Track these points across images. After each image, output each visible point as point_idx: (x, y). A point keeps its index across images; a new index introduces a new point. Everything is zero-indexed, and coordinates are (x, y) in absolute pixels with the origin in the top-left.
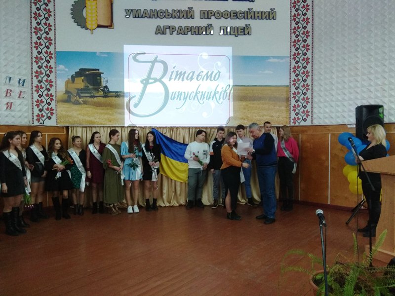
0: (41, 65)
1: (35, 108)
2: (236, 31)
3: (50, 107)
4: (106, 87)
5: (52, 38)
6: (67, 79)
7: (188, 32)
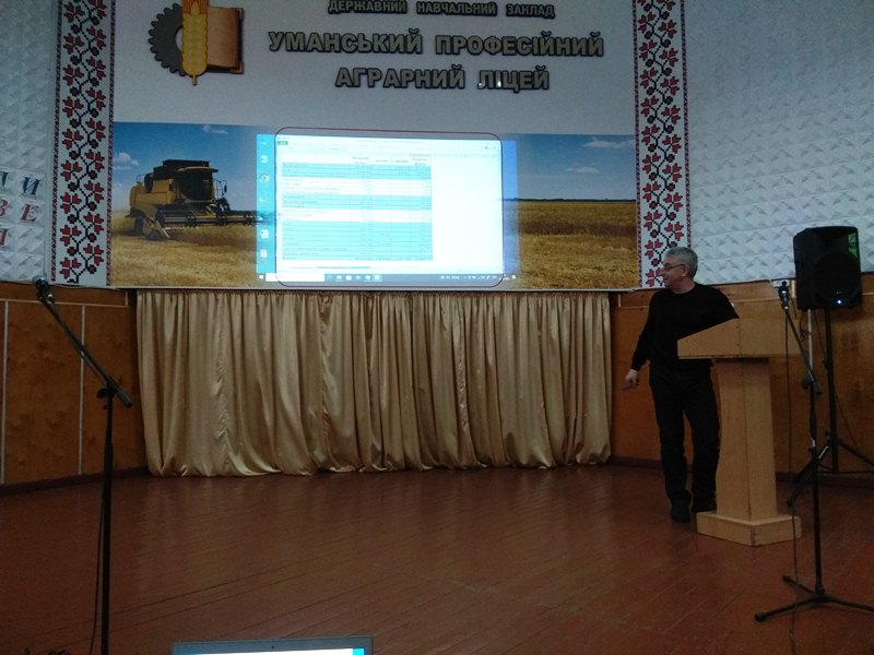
0: (76, 149)
1: (60, 245)
2: (515, 81)
3: (94, 245)
4: (223, 201)
5: (106, 93)
6: (135, 184)
7: (408, 82)
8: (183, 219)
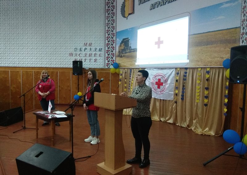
0: (109, 40)
1: (106, 60)
3: (113, 59)
4: (130, 47)
5: (115, 26)
6: (119, 45)
7: (166, 2)
8: (125, 52)
